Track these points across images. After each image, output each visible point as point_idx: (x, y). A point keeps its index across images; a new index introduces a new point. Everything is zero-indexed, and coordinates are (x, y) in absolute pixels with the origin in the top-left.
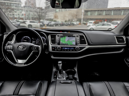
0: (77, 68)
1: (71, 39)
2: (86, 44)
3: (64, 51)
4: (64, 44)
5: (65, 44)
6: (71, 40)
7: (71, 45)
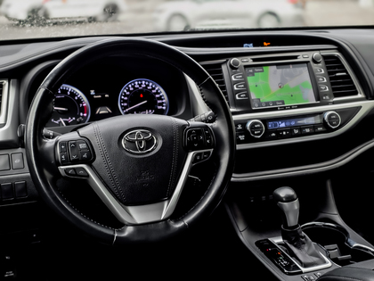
0: (336, 212)
1: (292, 76)
2: (359, 96)
3: (279, 137)
4: (267, 104)
5: (274, 103)
6: (291, 83)
7: (299, 107)
